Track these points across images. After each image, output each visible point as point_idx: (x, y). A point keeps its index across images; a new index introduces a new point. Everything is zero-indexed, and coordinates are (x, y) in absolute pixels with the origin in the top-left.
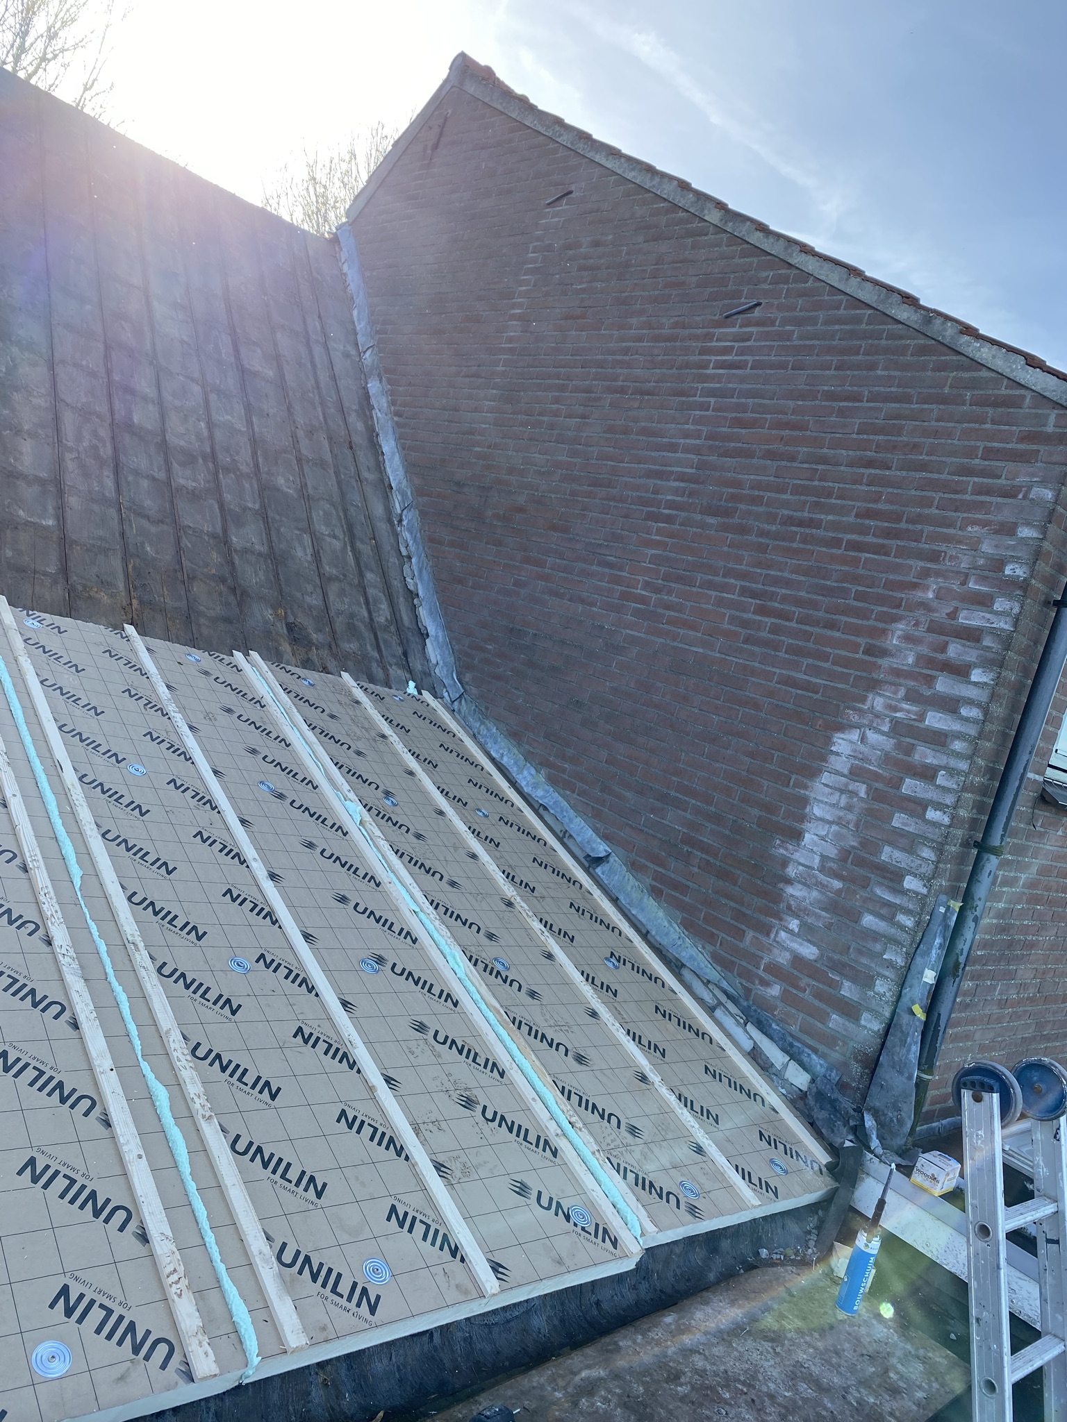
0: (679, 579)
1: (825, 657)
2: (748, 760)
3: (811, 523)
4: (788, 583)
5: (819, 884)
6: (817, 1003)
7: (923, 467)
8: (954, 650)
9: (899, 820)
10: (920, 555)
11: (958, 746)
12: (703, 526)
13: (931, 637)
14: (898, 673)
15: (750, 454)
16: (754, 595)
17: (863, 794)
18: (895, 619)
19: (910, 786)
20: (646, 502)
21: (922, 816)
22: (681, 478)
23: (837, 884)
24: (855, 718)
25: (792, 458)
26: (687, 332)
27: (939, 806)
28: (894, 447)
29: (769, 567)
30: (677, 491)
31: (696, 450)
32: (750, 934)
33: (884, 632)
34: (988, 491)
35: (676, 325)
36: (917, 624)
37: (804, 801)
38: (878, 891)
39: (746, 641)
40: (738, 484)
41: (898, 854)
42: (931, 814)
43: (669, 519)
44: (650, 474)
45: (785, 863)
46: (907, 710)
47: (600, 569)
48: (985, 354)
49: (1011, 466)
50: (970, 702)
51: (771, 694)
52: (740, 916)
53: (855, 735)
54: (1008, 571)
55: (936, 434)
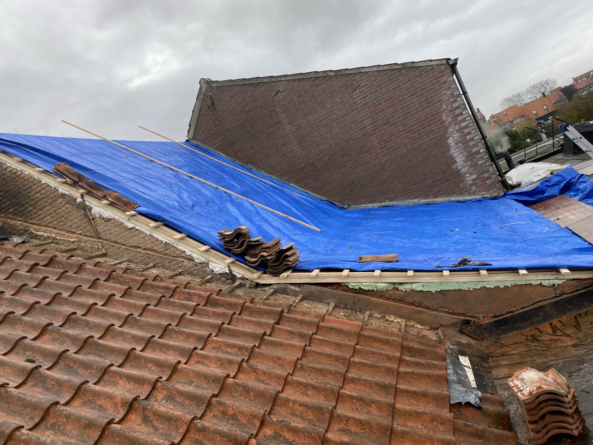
0: (388, 142)
1: (434, 131)
2: (434, 159)
3: (410, 112)
4: (414, 125)
5: (466, 166)
6: (483, 183)
7: (425, 89)
8: (457, 112)
9: (471, 144)
10: (437, 102)
11: (470, 125)
12: (385, 129)
13: (451, 113)
14: (450, 123)
15: (384, 110)
16: (409, 132)
17: (461, 145)
18: (442, 115)
19: (468, 137)
20: (365, 135)
21: (474, 140)
22: (370, 125)
23: (469, 162)
24: (449, 135)
25: (395, 104)
26: (345, 98)
27: (476, 136)
28: (416, 89)
29: (408, 125)
30: (371, 128)
31: (370, 117)
32: (461, 185)
33: (442, 119)
34: (441, 85)
35: (341, 99)
36: (446, 113)
37: (452, 156)
38: (477, 157)
39: (414, 140)
40: (386, 116)
41: (475, 149)
42: (475, 138)
43: (374, 134)
44: (361, 129)
45: (457, 168)
46: (457, 127)
47: (365, 155)
48: (420, 64)
49: (441, 78)
50: (467, 117)
51: (428, 145)
52: (457, 184)
53: (451, 138)
54: (455, 94)
55: (422, 82)
